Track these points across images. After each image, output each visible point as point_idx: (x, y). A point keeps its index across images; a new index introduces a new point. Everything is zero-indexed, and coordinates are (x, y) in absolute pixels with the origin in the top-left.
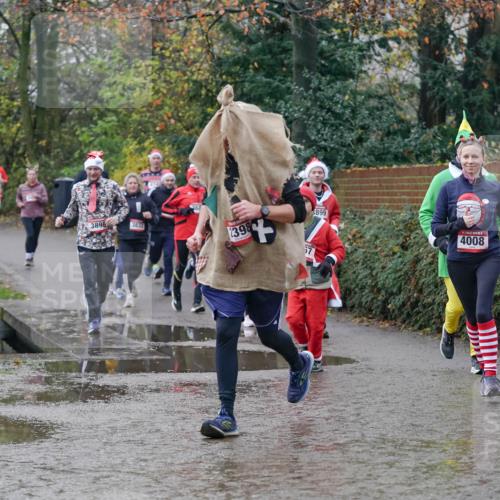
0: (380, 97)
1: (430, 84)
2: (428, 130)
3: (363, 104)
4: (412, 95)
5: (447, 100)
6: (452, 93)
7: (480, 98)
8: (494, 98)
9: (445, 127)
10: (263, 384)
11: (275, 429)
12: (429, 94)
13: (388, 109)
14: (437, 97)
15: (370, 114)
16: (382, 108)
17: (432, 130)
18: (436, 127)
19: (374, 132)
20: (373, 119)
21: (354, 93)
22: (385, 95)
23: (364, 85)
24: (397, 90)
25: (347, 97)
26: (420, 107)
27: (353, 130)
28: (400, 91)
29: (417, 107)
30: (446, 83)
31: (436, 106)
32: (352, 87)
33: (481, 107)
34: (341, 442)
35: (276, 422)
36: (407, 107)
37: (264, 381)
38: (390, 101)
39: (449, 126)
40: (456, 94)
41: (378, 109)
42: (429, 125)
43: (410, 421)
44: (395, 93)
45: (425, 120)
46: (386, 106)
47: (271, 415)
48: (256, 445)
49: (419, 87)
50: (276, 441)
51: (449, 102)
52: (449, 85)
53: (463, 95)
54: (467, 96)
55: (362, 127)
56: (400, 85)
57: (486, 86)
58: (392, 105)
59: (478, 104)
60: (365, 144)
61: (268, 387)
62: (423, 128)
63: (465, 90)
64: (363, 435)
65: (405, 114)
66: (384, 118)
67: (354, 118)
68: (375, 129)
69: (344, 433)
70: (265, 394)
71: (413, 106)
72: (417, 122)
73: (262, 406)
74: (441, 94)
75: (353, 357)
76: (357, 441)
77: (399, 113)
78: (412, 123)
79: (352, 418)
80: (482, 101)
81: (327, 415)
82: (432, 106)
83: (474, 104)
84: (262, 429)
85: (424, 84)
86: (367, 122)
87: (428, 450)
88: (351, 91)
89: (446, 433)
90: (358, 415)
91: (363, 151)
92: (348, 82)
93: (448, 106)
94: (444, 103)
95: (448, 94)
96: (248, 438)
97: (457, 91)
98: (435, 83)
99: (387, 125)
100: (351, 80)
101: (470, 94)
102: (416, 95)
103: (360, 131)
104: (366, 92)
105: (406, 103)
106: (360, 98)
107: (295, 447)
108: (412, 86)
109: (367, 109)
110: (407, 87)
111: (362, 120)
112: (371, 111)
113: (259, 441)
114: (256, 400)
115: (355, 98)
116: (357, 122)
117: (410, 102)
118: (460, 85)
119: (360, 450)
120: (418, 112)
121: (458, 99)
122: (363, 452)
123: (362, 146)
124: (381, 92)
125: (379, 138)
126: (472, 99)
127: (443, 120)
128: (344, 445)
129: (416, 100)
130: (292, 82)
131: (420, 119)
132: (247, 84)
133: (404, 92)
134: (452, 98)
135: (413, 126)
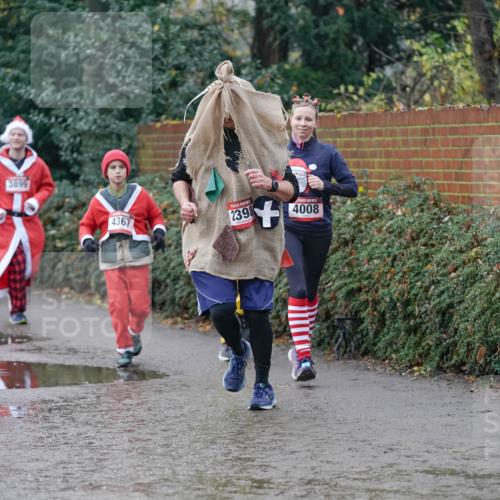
0: (201, 28)
1: (268, 10)
2: (263, 71)
3: (178, 36)
4: (243, 24)
5: (290, 31)
6: (297, 21)
7: (335, 27)
8: (353, 29)
9: (287, 67)
10: (44, 406)
11: (58, 464)
12: (266, 23)
13: (210, 43)
14: (278, 27)
15: (187, 50)
16: (204, 42)
17: (270, 71)
18: (274, 67)
19: (192, 73)
20: (192, 56)
21: (166, 22)
22: (208, 24)
23: (180, 11)
24: (224, 18)
25: (156, 28)
26: (255, 39)
27: (164, 71)
28: (228, 20)
29: (250, 40)
30: (289, 9)
31: (275, 39)
32: (165, 14)
33: (335, 41)
34: (147, 481)
35: (59, 456)
36: (237, 40)
37: (45, 402)
38: (213, 33)
39: (293, 65)
40: (301, 22)
41: (197, 43)
42: (266, 65)
43: (236, 454)
44: (221, 22)
45: (261, 58)
46: (208, 39)
47: (53, 447)
48: (33, 485)
49: (253, 13)
50: (60, 480)
51: (293, 33)
52: (293, 11)
53: (312, 25)
54: (317, 26)
55: (177, 67)
56: (229, 11)
57: (341, 11)
58: (217, 38)
59: (332, 36)
60: (180, 89)
61: (50, 410)
62: (258, 69)
63: (314, 18)
64: (174, 472)
65: (234, 49)
66: (206, 55)
67: (165, 55)
68: (193, 69)
69: (150, 470)
70: (45, 419)
71: (245, 39)
72: (249, 60)
73: (41, 434)
74: (282, 22)
75: (162, 370)
76: (167, 480)
77: (226, 48)
78: (243, 61)
79: (160, 450)
80: (337, 31)
81: (127, 445)
82: (270, 39)
83: (326, 36)
84: (41, 465)
85: (260, 11)
86: (183, 61)
87: (261, 491)
88: (163, 19)
89: (285, 469)
90: (168, 446)
91: (178, 97)
92: (158, 8)
93: (292, 39)
94: (286, 34)
95: (291, 23)
96: (22, 476)
97: (304, 19)
98: (275, 9)
99: (209, 64)
100: (163, 5)
101: (321, 23)
102: (248, 24)
103: (174, 73)
104: (183, 20)
105: (235, 36)
106: (174, 29)
107: (84, 488)
108: (244, 13)
109: (184, 43)
110: (236, 14)
111: (176, 58)
112: (190, 45)
113: (37, 480)
114: (33, 427)
115: (167, 28)
116: (170, 60)
117: (241, 34)
118: (308, 12)
119: (170, 491)
120: (252, 48)
121: (304, 29)
122: (174, 494)
123: (177, 92)
124: (202, 21)
125: (199, 81)
126: (323, 29)
127: (284, 57)
128: (149, 485)
129: (248, 31)
130: (84, 8)
131: (254, 57)
132: (24, 11)
133: (233, 20)
134: (297, 28)
135: (245, 66)
